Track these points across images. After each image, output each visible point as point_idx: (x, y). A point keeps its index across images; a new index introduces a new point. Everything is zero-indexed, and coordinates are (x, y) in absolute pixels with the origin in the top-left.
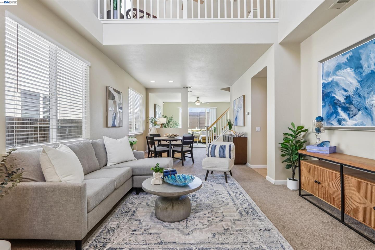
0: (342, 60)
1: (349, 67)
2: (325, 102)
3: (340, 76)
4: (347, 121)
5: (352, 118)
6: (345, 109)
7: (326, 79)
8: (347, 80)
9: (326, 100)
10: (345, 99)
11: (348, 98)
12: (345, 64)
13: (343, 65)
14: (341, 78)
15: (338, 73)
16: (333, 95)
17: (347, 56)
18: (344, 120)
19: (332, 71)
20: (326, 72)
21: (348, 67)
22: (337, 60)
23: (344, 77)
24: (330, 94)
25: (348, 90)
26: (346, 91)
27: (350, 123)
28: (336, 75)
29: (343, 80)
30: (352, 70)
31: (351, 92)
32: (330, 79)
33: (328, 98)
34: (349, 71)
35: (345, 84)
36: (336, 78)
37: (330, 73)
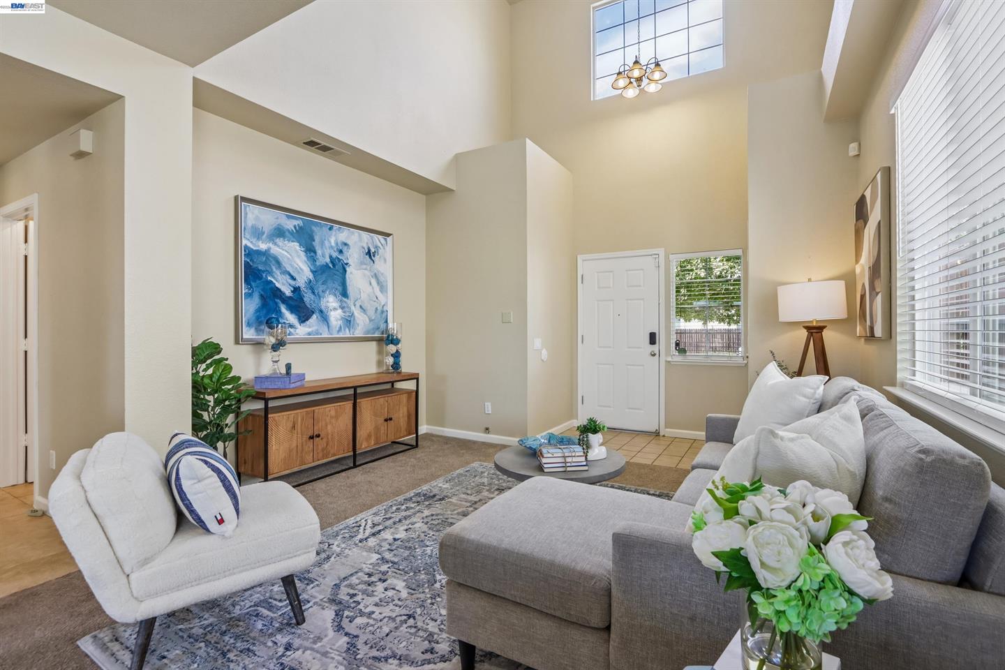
0: (286, 224)
1: (298, 242)
2: (251, 287)
3: (283, 250)
4: (296, 328)
5: (304, 324)
6: (292, 309)
7: (254, 240)
8: (295, 262)
9: (253, 284)
10: (292, 292)
11: (296, 290)
12: (291, 233)
13: (287, 233)
14: (286, 253)
15: (279, 241)
16: (269, 278)
17: (296, 223)
18: (291, 326)
19: (266, 230)
20: (252, 227)
21: (294, 240)
22: (277, 218)
23: (291, 255)
24: (264, 275)
25: (297, 278)
26: (293, 278)
27: (302, 331)
28: (275, 244)
29: (288, 259)
30: (302, 249)
31: (301, 282)
32: (263, 246)
33: (258, 282)
34: (298, 248)
35: (292, 266)
36: (275, 250)
37: (263, 233)
